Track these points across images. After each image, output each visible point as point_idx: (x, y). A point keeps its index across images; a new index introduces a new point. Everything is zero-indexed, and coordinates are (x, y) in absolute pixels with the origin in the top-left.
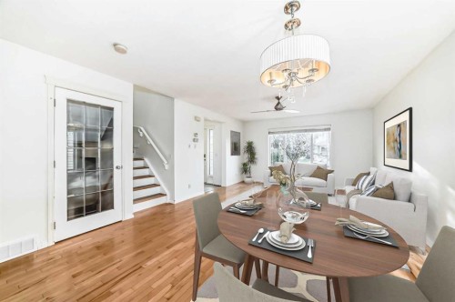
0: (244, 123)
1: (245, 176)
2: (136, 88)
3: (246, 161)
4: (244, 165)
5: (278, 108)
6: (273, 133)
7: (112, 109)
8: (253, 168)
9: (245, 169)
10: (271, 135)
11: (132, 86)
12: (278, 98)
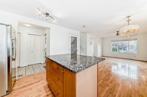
2: (80, 32)
5: (118, 34)
6: (113, 41)
7: (77, 38)
10: (112, 42)
11: (79, 32)
12: (118, 32)
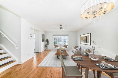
0: (45, 32)
1: (46, 48)
3: (46, 44)
4: (46, 45)
6: (54, 36)
8: (48, 46)
9: (46, 46)
12: (61, 25)
